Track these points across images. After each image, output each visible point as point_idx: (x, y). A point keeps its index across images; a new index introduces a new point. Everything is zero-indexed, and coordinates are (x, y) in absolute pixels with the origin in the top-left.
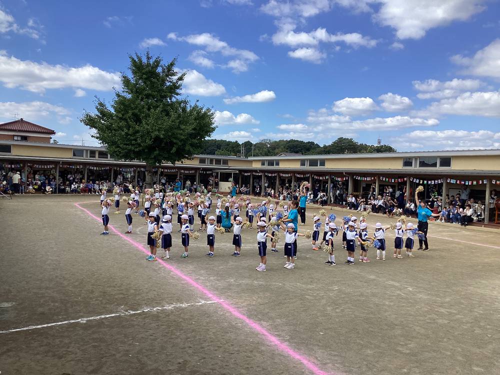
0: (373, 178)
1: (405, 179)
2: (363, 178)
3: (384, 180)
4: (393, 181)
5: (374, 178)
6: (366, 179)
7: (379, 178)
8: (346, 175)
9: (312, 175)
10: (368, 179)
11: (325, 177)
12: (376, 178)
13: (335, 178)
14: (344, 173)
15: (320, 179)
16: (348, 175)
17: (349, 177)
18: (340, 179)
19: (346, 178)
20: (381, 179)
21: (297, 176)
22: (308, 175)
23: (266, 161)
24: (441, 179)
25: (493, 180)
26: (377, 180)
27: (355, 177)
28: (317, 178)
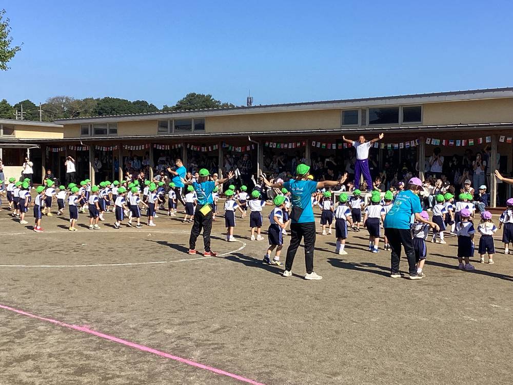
3: (319, 144)
4: (334, 147)
6: (286, 146)
7: (310, 143)
8: (252, 141)
9: (186, 145)
10: (290, 147)
11: (212, 148)
12: (304, 144)
13: (230, 148)
14: (249, 139)
15: (203, 150)
16: (256, 141)
17: (257, 144)
18: (239, 149)
19: (251, 147)
20: (314, 145)
21: (158, 148)
22: (179, 146)
23: (91, 126)
24: (416, 140)
25: (501, 137)
26: (307, 146)
27: (267, 144)
28: (195, 149)
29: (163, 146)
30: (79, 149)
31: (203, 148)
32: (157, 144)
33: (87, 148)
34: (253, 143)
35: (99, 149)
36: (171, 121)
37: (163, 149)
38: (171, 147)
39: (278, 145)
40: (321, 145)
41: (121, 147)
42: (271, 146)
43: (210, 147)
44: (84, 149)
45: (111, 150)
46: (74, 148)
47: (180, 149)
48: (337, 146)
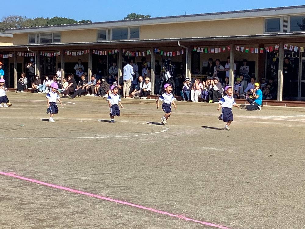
0: (224, 49)
1: (276, 47)
2: (209, 49)
3: (242, 50)
4: (257, 52)
5: (227, 49)
6: (213, 51)
7: (234, 48)
8: (182, 46)
9: (122, 51)
10: (216, 52)
11: (146, 53)
12: (229, 48)
13: (162, 53)
14: (179, 44)
15: (137, 55)
16: (185, 46)
17: (186, 49)
18: (170, 54)
19: (181, 52)
20: (238, 50)
21: (96, 54)
22: (116, 51)
23: (38, 35)
26: (232, 50)
27: (195, 49)
28: (130, 54)
29: (101, 52)
30: (26, 55)
31: (137, 53)
32: (95, 50)
33: (33, 54)
34: (183, 48)
35: (43, 55)
36: (109, 30)
37: (101, 54)
38: (108, 53)
39: (206, 50)
40: (245, 50)
41: (64, 53)
42: (198, 51)
43: (143, 52)
44: (31, 55)
45: (55, 55)
46: (21, 54)
47: (117, 55)
48: (259, 50)
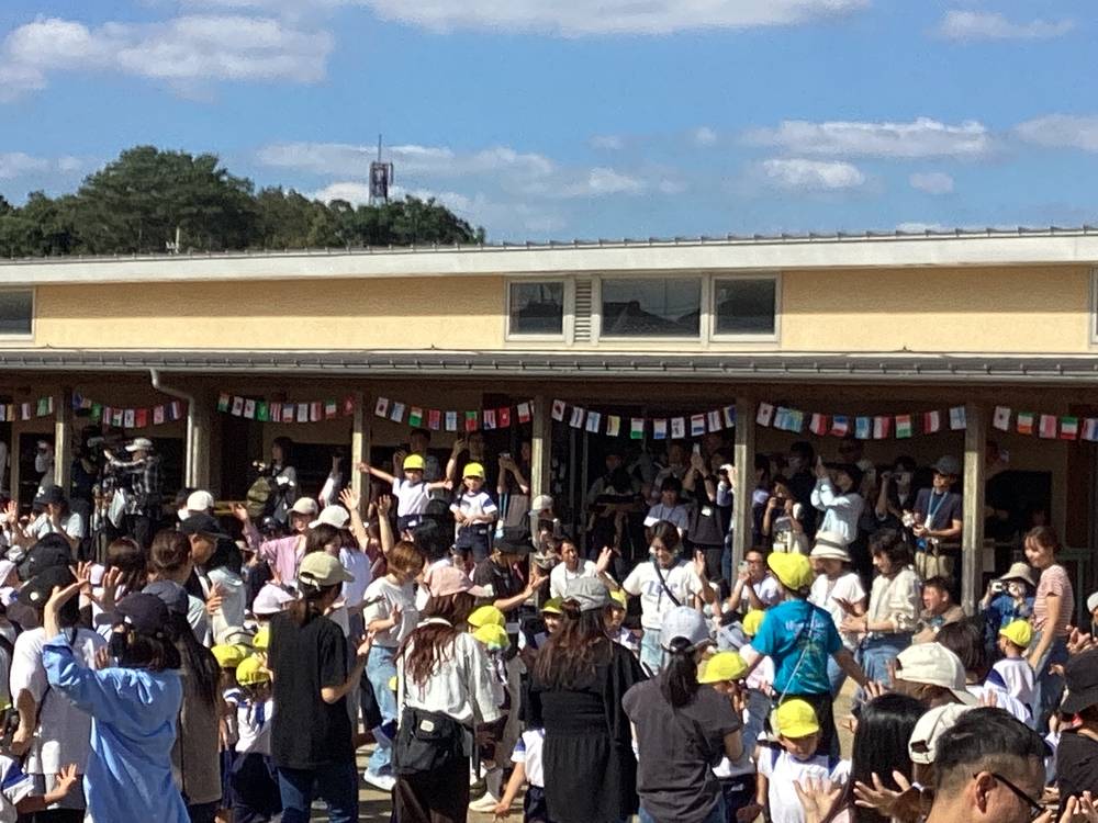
0: (331, 409)
2: (276, 408)
3: (397, 417)
4: (452, 425)
5: (341, 409)
6: (288, 413)
7: (369, 407)
8: (169, 390)
10: (302, 418)
11: (34, 410)
12: (349, 407)
14: (155, 382)
16: (182, 391)
17: (188, 404)
18: (126, 419)
19: (168, 413)
20: (383, 414)
24: (726, 409)
25: (1000, 409)
27: (224, 402)
34: (175, 399)
39: (263, 410)
40: (406, 415)
42: (237, 412)
43: (25, 407)
